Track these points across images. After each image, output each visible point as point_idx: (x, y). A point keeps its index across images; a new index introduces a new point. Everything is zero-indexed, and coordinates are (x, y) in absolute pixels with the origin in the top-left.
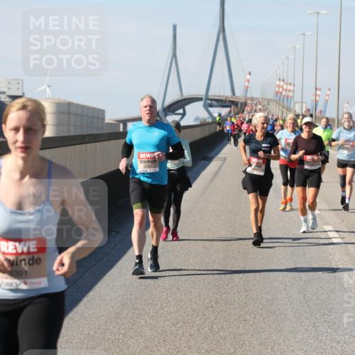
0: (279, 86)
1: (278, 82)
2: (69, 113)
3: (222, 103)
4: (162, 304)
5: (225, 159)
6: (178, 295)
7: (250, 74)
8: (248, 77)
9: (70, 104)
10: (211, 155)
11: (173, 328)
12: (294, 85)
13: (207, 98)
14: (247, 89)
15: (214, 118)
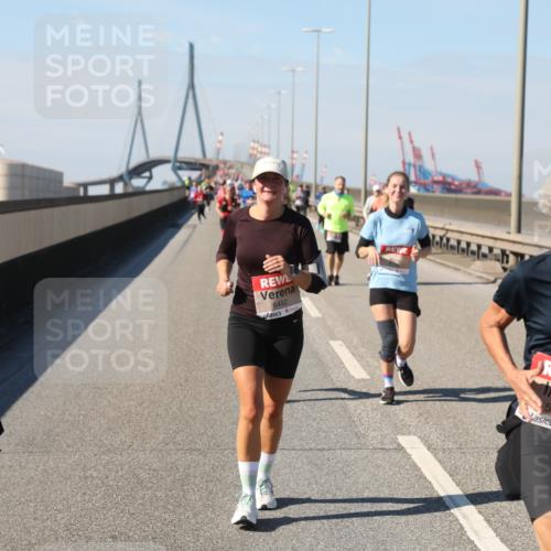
0: (253, 148)
1: (252, 144)
2: (23, 176)
3: (192, 165)
7: (222, 134)
8: (220, 138)
9: (24, 166)
10: (180, 222)
11: (139, 408)
12: (269, 147)
13: (176, 160)
14: (218, 151)
15: (183, 182)
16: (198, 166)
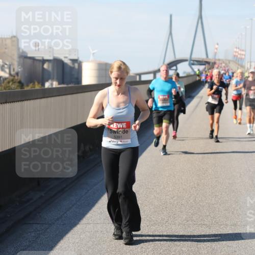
0: (236, 52)
1: (235, 50)
2: (106, 70)
3: (200, 62)
4: (164, 186)
5: (202, 98)
6: (174, 180)
7: (218, 44)
8: (217, 46)
9: (106, 64)
10: (193, 95)
11: (171, 200)
12: (245, 51)
13: (191, 60)
14: (216, 53)
15: (195, 72)
16: (204, 63)
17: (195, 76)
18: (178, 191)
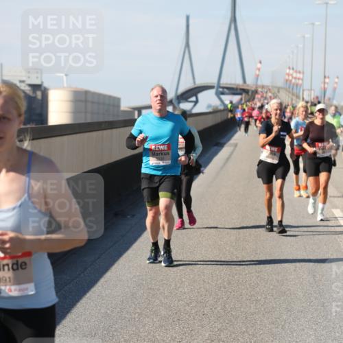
0: (288, 75)
1: (288, 71)
2: (86, 101)
3: (233, 91)
4: (176, 285)
5: (236, 145)
6: (192, 276)
7: (260, 62)
8: (259, 65)
9: (87, 92)
10: (222, 141)
11: (187, 308)
12: (303, 73)
13: (219, 87)
14: (257, 77)
15: (225, 106)
16: (239, 91)
17: (225, 112)
18: (198, 293)
